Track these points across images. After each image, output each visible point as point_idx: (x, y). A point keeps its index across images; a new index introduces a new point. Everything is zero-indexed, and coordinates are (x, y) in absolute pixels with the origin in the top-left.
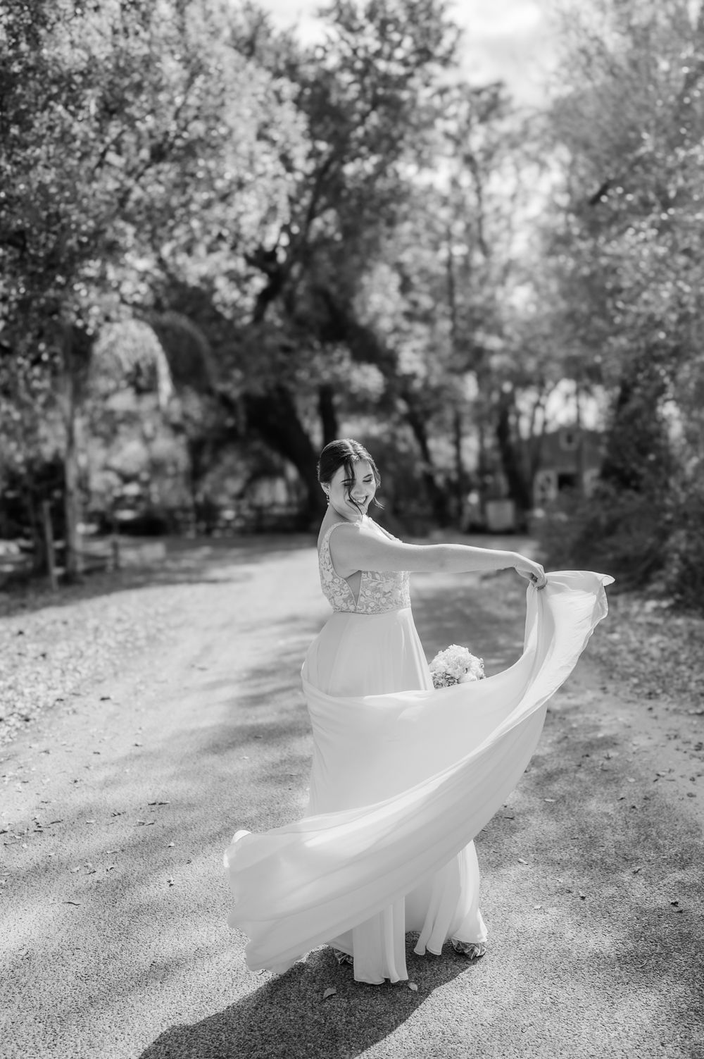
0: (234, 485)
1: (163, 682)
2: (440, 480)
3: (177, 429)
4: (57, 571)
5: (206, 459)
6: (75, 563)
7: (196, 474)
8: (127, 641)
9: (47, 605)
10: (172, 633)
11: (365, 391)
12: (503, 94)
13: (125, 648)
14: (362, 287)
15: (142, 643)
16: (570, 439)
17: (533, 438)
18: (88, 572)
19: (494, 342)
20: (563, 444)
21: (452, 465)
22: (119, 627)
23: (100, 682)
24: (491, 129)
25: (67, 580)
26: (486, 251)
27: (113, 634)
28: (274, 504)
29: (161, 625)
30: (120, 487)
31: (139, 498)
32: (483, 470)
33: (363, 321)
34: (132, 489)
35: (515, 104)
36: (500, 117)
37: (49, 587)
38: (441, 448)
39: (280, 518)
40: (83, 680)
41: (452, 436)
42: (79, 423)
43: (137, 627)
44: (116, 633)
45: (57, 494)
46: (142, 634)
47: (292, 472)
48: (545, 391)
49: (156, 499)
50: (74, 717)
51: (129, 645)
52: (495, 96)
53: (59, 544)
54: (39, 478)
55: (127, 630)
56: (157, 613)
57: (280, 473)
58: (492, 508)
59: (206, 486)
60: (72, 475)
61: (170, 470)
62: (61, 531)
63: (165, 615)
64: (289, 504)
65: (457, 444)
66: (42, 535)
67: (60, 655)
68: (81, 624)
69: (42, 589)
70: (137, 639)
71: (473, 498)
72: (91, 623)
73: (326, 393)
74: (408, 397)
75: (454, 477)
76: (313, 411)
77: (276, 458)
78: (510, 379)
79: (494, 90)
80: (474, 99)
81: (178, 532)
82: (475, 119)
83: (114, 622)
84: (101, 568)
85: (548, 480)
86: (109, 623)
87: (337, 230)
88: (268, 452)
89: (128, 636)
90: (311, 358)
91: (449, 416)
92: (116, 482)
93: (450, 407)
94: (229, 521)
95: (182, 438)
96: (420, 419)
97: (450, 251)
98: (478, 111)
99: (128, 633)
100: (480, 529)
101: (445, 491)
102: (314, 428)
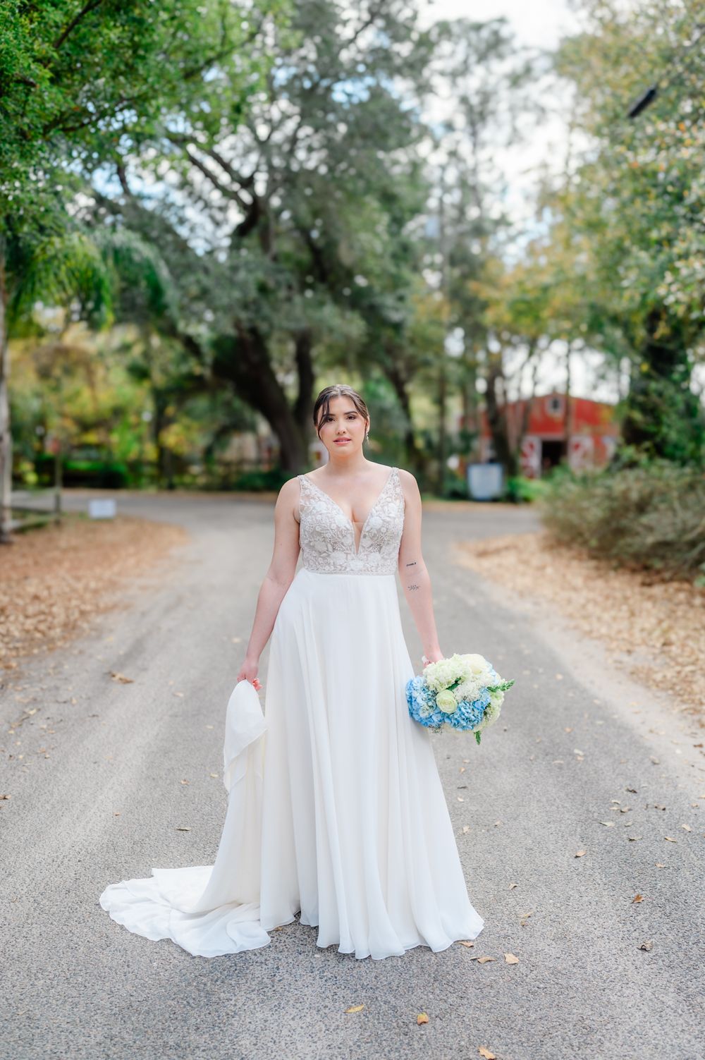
0: (201, 441)
1: (66, 702)
2: (420, 443)
3: (140, 374)
5: (171, 410)
7: (160, 423)
8: (37, 630)
10: (99, 620)
11: (347, 338)
12: (505, 32)
13: (32, 639)
15: (57, 632)
16: (555, 405)
17: (519, 402)
18: (21, 531)
19: (489, 293)
20: (549, 410)
21: (432, 425)
22: (31, 610)
24: (489, 71)
27: (21, 618)
28: (241, 461)
29: (87, 607)
30: (78, 435)
31: (98, 446)
32: (466, 437)
33: (347, 259)
35: (517, 44)
36: (501, 57)
38: (422, 405)
39: (252, 476)
41: (436, 395)
43: (56, 609)
44: (27, 616)
46: (59, 620)
47: (264, 428)
48: (537, 351)
49: (117, 454)
51: (38, 636)
52: (496, 33)
56: (86, 589)
57: (253, 428)
58: (475, 473)
59: (173, 437)
60: (2, 417)
61: (132, 419)
63: (96, 592)
64: (260, 461)
65: (440, 403)
70: (51, 627)
71: (453, 463)
73: (304, 342)
74: (392, 351)
75: (435, 438)
76: (289, 362)
77: (249, 414)
78: (499, 337)
79: (495, 26)
80: (473, 36)
81: (137, 486)
82: (473, 59)
83: (28, 600)
84: (39, 527)
85: (532, 446)
86: (20, 602)
87: (322, 162)
88: (238, 403)
89: (40, 622)
90: (289, 299)
91: (434, 373)
92: (73, 429)
93: (436, 363)
94: (195, 476)
95: (146, 385)
96: (403, 375)
97: (441, 201)
98: (477, 50)
99: (42, 617)
100: (462, 496)
101: (426, 453)
102: (289, 381)
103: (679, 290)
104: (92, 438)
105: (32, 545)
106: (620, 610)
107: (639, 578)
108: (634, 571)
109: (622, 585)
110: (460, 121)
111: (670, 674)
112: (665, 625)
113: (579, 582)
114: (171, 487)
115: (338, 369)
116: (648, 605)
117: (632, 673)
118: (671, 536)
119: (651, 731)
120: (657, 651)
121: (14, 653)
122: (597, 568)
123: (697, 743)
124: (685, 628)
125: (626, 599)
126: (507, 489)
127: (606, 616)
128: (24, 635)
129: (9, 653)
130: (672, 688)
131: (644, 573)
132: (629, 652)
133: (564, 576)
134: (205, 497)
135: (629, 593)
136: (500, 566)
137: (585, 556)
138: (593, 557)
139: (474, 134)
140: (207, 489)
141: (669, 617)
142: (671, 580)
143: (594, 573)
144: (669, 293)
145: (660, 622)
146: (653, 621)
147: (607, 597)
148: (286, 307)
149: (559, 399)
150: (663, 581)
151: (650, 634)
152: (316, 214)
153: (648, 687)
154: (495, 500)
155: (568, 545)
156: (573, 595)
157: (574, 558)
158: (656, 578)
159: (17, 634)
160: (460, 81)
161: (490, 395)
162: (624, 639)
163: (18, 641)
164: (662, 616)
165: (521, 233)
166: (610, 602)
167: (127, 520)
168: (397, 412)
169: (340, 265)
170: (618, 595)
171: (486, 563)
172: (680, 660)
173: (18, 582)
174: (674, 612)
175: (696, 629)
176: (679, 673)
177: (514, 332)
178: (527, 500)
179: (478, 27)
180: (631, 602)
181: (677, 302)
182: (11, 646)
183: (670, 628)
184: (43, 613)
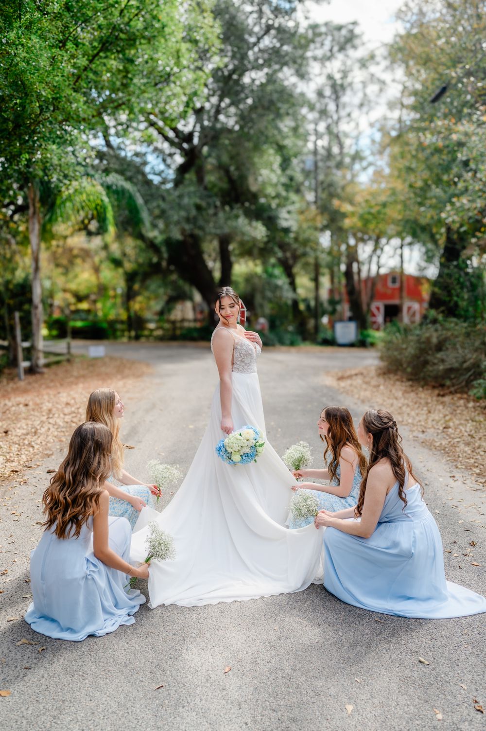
0: (157, 306)
2: (302, 307)
3: (117, 263)
4: (25, 364)
5: (136, 286)
6: (38, 358)
7: (129, 295)
9: (15, 390)
11: (254, 239)
12: (357, 31)
14: (253, 164)
16: (394, 280)
17: (368, 278)
18: (47, 365)
19: (347, 208)
20: (390, 284)
21: (311, 295)
22: (67, 411)
23: (49, 456)
24: (347, 56)
25: (31, 371)
26: (341, 145)
27: (62, 415)
28: (183, 320)
30: (76, 304)
31: (88, 311)
32: (333, 302)
33: (254, 188)
35: (365, 38)
36: (354, 47)
37: (18, 376)
38: (304, 282)
39: (190, 330)
40: (35, 454)
41: (312, 275)
42: (44, 256)
44: (65, 415)
45: (26, 307)
47: (198, 297)
48: (380, 246)
49: (100, 314)
50: (24, 487)
52: (351, 31)
53: (26, 344)
54: (13, 295)
57: (190, 298)
58: (339, 327)
59: (136, 305)
60: (37, 293)
61: (111, 293)
62: (28, 335)
64: (195, 320)
65: (316, 280)
66: (14, 338)
67: (20, 432)
68: (38, 407)
69: (12, 378)
71: (325, 320)
72: (47, 406)
73: (224, 242)
74: (283, 246)
75: (312, 303)
76: (215, 254)
77: (186, 287)
78: (355, 235)
79: (351, 27)
80: (336, 33)
81: (115, 337)
82: (336, 49)
83: (64, 406)
84: (57, 363)
85: (378, 309)
86: (59, 406)
87: (236, 122)
88: (181, 282)
89: (73, 417)
90: (215, 214)
91: (311, 260)
92: (72, 300)
93: (312, 254)
94: (152, 330)
95: (120, 271)
96: (291, 262)
97: (315, 143)
98: (338, 43)
99: (74, 415)
100: (330, 342)
101: (306, 314)
102: (215, 267)
103: (455, 214)
104: (84, 306)
105: (56, 374)
106: (422, 410)
107: (436, 392)
108: (434, 387)
109: (425, 395)
110: (328, 92)
111: (444, 442)
112: (447, 418)
113: (400, 394)
114: (137, 338)
115: (247, 258)
116: (441, 407)
117: (423, 442)
118: (456, 365)
119: (428, 470)
120: (440, 431)
121: (62, 434)
122: (411, 386)
123: (452, 475)
124: (460, 419)
125: (427, 403)
126: (360, 337)
127: (413, 413)
128: (65, 425)
129: (59, 434)
130: (444, 450)
131: (440, 388)
132: (423, 432)
133: (391, 391)
134: (161, 344)
135: (429, 401)
136: (351, 385)
137: (404, 380)
138: (409, 380)
139: (337, 98)
140: (161, 339)
141: (452, 413)
142: (456, 392)
143: (409, 389)
144: (449, 216)
145: (445, 416)
146: (441, 415)
147: (416, 403)
148: (214, 219)
149: (397, 277)
150: (451, 393)
151: (438, 422)
152: (232, 158)
153: (431, 449)
154: (351, 345)
155: (395, 372)
156: (395, 402)
157: (398, 380)
158: (447, 391)
159: (61, 424)
160: (328, 64)
161: (348, 274)
162: (421, 425)
163: (63, 427)
164: (447, 413)
165: (370, 164)
166: (417, 406)
167: (112, 359)
168: (286, 287)
169: (248, 190)
170: (423, 401)
171: (343, 384)
172: (452, 436)
173: (55, 396)
174: (455, 410)
175: (466, 420)
176: (450, 442)
177: (364, 233)
178: (372, 345)
179: (339, 28)
180: (430, 405)
181: (453, 222)
182: (59, 430)
183: (451, 419)
184: (74, 412)
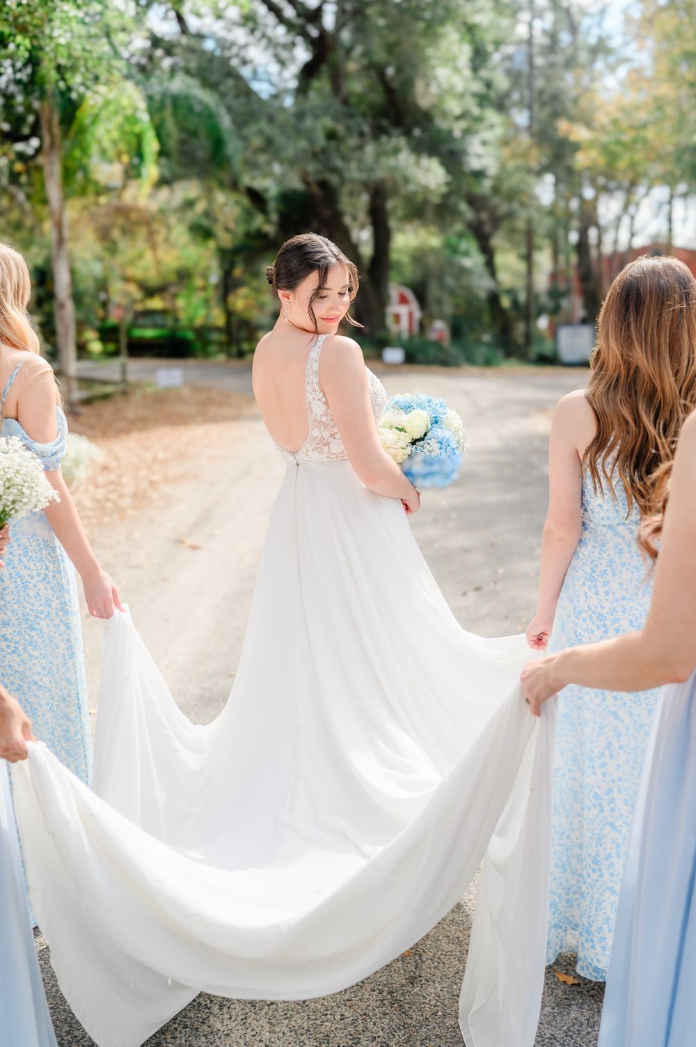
1: (137, 567)
2: (506, 302)
3: (204, 233)
5: (238, 271)
6: (71, 391)
7: (228, 286)
8: (107, 499)
10: (167, 489)
11: (426, 189)
13: (103, 508)
15: (127, 502)
17: (615, 253)
18: (88, 401)
19: (580, 134)
21: (520, 284)
22: (101, 480)
26: (573, 29)
29: (156, 478)
30: (141, 301)
31: (164, 313)
32: (555, 294)
33: (424, 102)
34: (156, 303)
38: (508, 261)
41: (523, 250)
43: (125, 480)
46: (128, 490)
48: (634, 200)
49: (183, 316)
51: (109, 505)
55: (111, 483)
56: (155, 459)
58: (565, 335)
59: (239, 301)
60: (63, 283)
61: (199, 282)
63: (164, 462)
65: (528, 258)
70: (121, 496)
71: (542, 323)
73: (379, 195)
74: (474, 202)
75: (522, 297)
76: (363, 216)
78: (593, 182)
81: (206, 354)
84: (106, 397)
89: (110, 491)
90: (360, 147)
91: (521, 224)
92: (138, 294)
93: (523, 214)
95: (211, 244)
96: (487, 228)
97: (530, 26)
99: (112, 487)
100: (549, 360)
101: (512, 314)
102: (363, 237)
105: (99, 416)
114: (240, 355)
115: (415, 222)
148: (357, 155)
152: (389, 50)
154: (584, 365)
161: (582, 247)
165: (623, 61)
167: (195, 389)
168: (479, 270)
177: (610, 176)
